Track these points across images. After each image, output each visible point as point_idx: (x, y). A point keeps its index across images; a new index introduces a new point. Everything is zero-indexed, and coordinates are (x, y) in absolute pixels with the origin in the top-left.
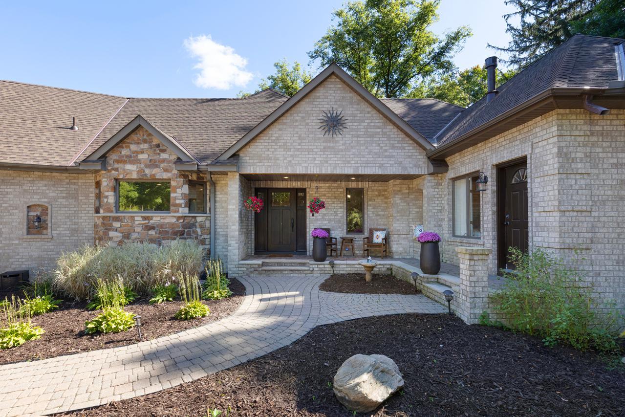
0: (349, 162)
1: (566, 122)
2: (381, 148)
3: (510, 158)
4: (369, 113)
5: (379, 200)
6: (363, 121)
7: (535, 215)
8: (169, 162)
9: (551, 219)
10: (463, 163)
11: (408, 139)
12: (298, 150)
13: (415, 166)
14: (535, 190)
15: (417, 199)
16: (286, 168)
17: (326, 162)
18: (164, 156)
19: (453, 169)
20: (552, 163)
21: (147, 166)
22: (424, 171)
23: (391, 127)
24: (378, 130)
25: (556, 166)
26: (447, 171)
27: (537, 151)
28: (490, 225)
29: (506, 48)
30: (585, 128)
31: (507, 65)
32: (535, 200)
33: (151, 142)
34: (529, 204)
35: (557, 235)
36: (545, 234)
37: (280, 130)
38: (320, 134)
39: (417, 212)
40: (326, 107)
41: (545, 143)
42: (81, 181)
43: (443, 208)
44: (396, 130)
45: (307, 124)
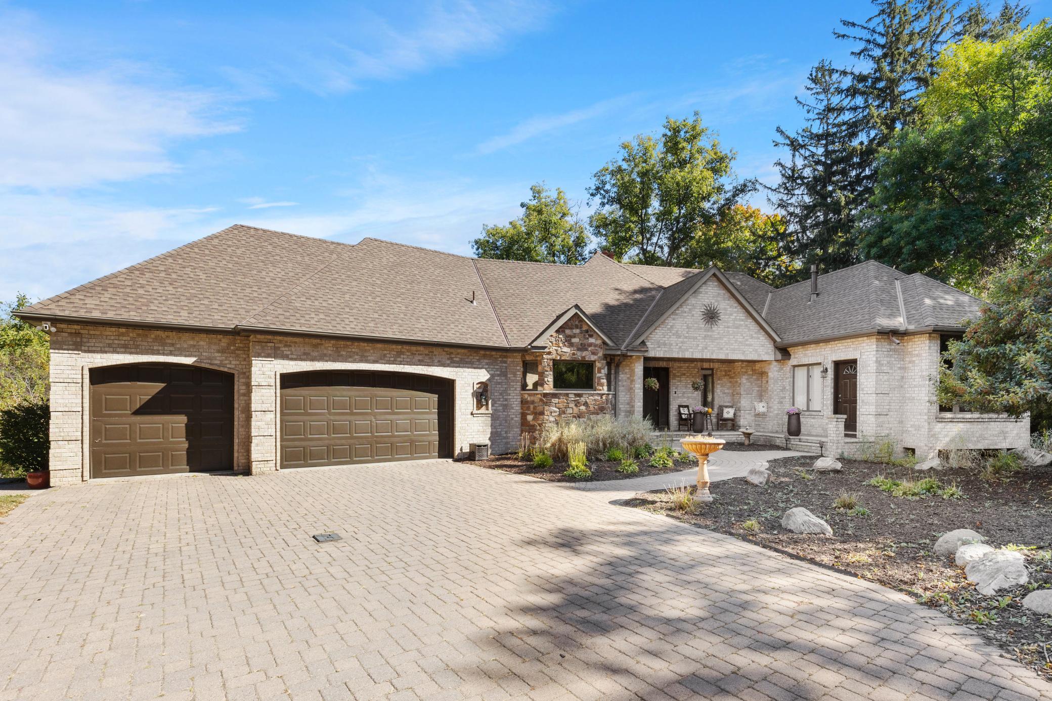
0: (721, 349)
1: (880, 343)
2: (744, 338)
3: (846, 358)
4: (736, 308)
5: (725, 380)
6: (731, 315)
7: (861, 395)
8: (596, 346)
9: (871, 398)
10: (805, 355)
11: (761, 331)
12: (686, 337)
13: (766, 353)
14: (862, 381)
15: (758, 379)
16: (678, 353)
17: (706, 348)
18: (592, 340)
19: (795, 358)
20: (872, 367)
21: (578, 349)
22: (771, 358)
23: (750, 320)
24: (742, 323)
25: (875, 368)
26: (789, 359)
27: (863, 357)
28: (829, 402)
29: (774, 188)
30: (888, 347)
31: (774, 208)
32: (862, 387)
33: (581, 328)
34: (858, 389)
35: (874, 407)
36: (867, 407)
37: (674, 319)
38: (702, 325)
39: (758, 391)
40: (707, 302)
41: (868, 353)
42: (510, 360)
43: (784, 388)
44: (754, 323)
45: (693, 316)
